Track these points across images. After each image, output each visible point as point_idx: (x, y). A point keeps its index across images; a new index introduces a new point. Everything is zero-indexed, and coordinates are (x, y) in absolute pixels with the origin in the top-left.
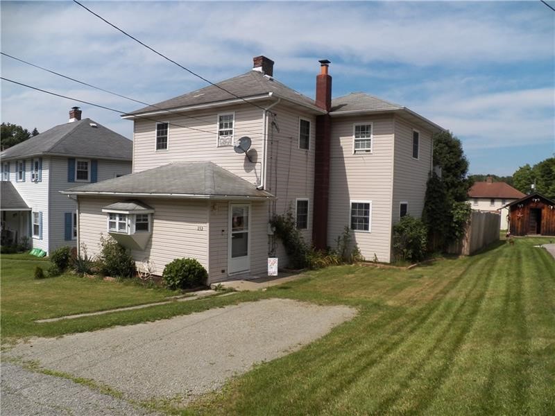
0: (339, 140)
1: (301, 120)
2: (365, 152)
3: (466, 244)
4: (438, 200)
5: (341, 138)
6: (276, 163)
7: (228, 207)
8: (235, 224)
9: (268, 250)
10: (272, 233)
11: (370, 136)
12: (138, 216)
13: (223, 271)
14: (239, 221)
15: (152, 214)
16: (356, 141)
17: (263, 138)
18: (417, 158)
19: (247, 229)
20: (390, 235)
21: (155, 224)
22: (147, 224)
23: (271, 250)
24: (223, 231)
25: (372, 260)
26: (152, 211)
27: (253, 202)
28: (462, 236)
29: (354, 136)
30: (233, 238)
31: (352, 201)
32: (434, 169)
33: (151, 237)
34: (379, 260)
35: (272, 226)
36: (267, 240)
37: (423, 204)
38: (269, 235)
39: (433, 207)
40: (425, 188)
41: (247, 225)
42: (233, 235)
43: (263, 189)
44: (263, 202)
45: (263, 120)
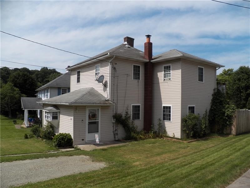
0: (157, 74)
1: (134, 65)
2: (169, 80)
3: (234, 128)
4: (218, 104)
5: (158, 73)
6: (117, 87)
7: (85, 109)
8: (90, 117)
9: (112, 130)
10: (114, 122)
11: (170, 72)
12: (53, 113)
13: (83, 140)
14: (93, 116)
15: (59, 112)
16: (164, 74)
17: (109, 75)
18: (202, 81)
19: (98, 120)
20: (180, 124)
21: (60, 117)
22: (57, 116)
23: (114, 130)
24: (82, 120)
25: (172, 136)
26: (59, 111)
27: (101, 106)
28: (231, 124)
29: (163, 72)
30: (88, 124)
31: (163, 105)
32: (217, 87)
33: (59, 122)
34: (176, 137)
35: (114, 118)
36: (112, 125)
37: (210, 106)
38: (113, 123)
39: (215, 108)
40: (211, 97)
41: (98, 118)
42: (89, 122)
43: (109, 100)
44: (109, 106)
45: (109, 67)
